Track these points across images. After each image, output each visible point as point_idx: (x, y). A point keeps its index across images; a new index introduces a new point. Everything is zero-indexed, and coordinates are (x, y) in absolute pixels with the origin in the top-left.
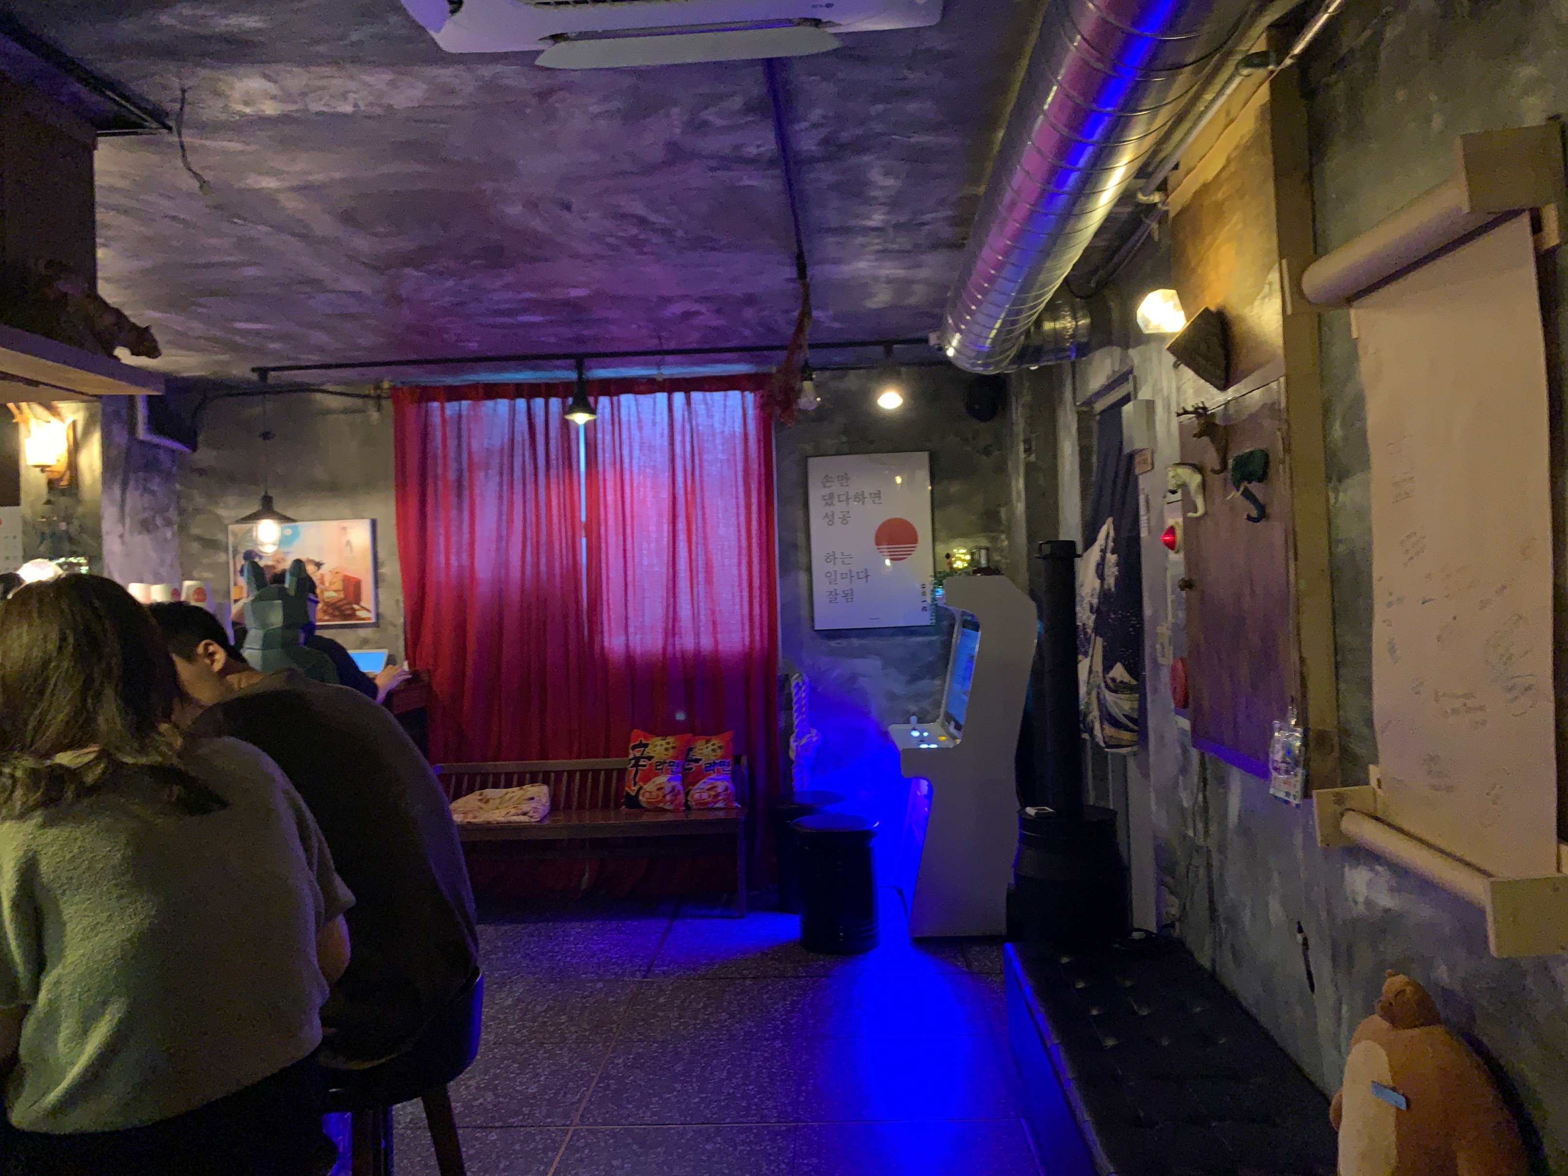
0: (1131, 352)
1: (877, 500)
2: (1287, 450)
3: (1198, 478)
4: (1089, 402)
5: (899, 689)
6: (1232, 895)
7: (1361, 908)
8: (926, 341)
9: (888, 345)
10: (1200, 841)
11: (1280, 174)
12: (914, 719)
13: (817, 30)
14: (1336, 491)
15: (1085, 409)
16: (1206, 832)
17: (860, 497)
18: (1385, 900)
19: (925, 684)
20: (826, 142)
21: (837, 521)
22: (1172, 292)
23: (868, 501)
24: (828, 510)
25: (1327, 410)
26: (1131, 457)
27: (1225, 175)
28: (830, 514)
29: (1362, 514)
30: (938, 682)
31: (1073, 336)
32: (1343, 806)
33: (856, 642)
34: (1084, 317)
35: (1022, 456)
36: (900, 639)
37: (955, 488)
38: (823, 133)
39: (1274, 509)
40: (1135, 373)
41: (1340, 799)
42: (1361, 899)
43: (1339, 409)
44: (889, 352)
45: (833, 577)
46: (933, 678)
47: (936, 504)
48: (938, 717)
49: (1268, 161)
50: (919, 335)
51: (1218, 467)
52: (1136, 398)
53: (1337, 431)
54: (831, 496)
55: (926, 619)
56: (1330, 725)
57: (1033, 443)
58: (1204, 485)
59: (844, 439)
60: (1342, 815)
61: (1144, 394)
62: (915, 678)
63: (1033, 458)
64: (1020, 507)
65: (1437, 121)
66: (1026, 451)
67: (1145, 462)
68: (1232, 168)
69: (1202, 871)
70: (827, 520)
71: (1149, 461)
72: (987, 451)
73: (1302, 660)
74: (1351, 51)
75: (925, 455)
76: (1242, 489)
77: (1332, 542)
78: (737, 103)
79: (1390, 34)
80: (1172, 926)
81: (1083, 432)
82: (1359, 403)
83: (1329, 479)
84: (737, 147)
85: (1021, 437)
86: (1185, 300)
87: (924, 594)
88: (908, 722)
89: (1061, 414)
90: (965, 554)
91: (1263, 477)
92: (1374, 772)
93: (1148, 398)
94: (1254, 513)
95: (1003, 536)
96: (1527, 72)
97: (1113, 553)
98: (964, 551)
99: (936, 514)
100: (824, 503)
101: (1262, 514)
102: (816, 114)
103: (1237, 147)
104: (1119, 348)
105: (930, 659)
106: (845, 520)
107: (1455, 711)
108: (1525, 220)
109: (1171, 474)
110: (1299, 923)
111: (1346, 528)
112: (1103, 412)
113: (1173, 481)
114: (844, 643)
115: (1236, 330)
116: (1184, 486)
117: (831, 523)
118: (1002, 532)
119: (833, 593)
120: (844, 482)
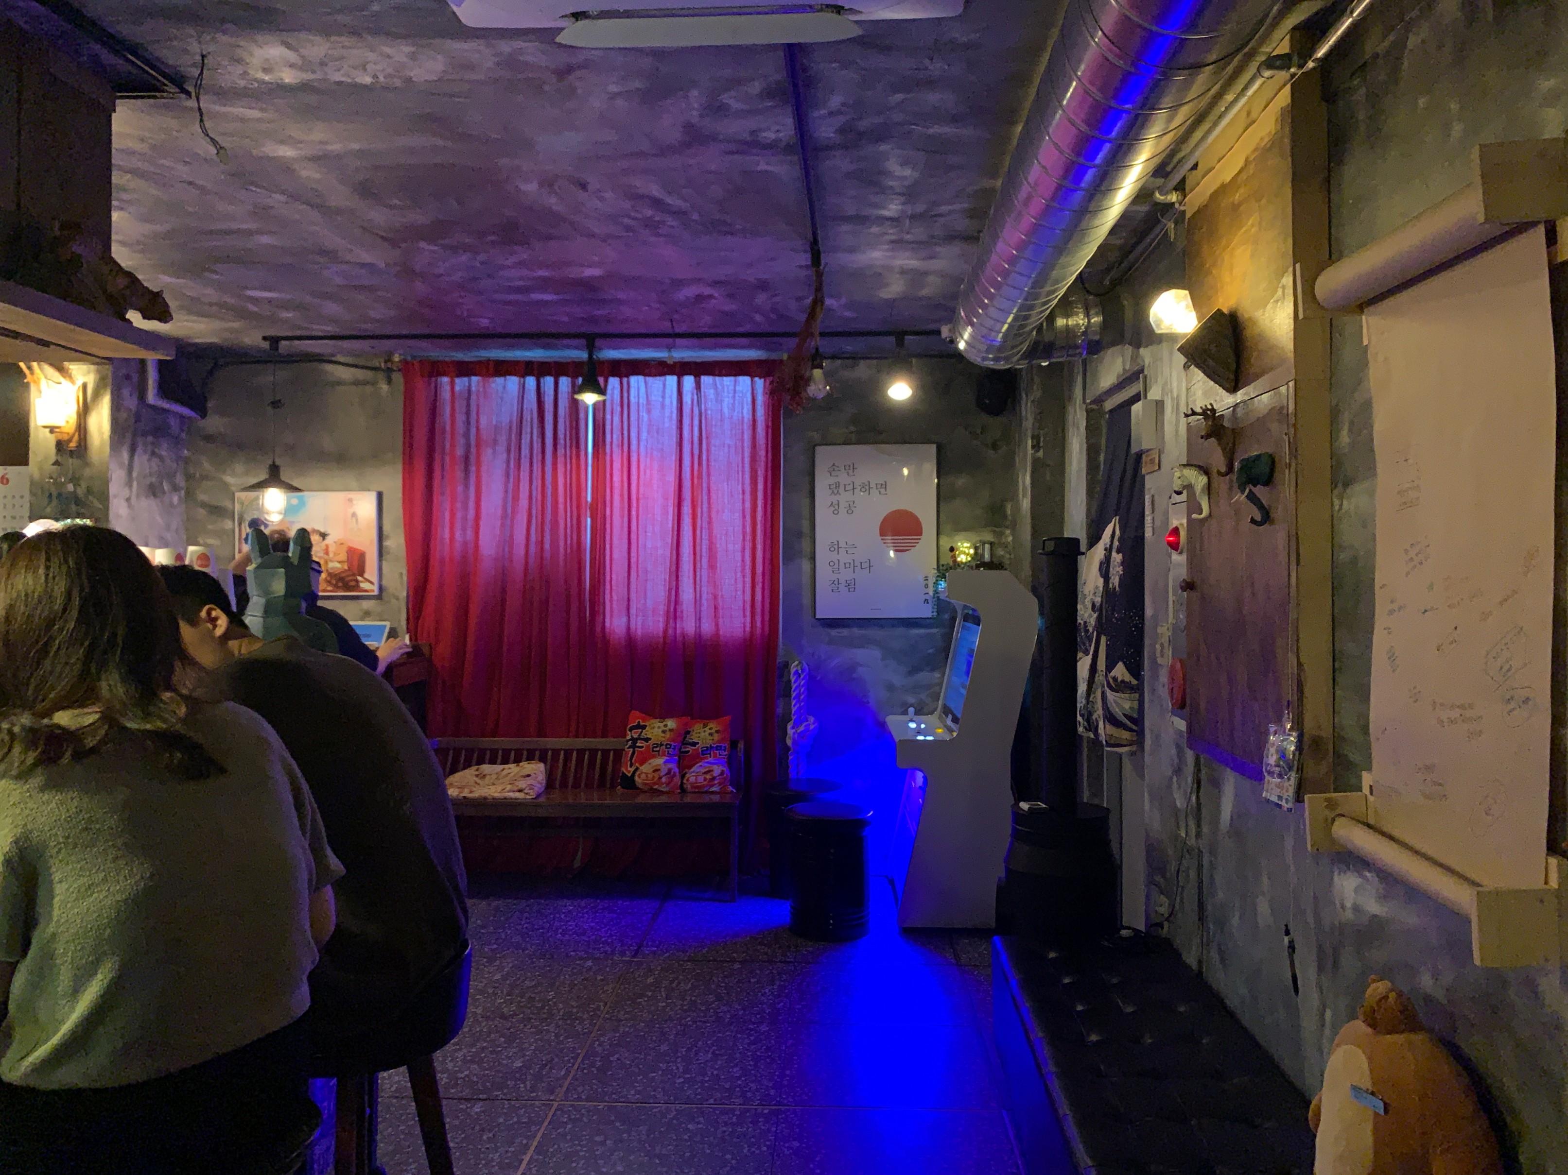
0: (1142, 351)
1: (883, 491)
2: (1294, 452)
3: (1202, 480)
4: (1099, 400)
5: (898, 680)
6: (1221, 895)
7: (1349, 915)
8: (938, 332)
9: (900, 335)
10: (1192, 842)
11: (1298, 180)
12: (911, 710)
13: (840, 17)
14: (1341, 498)
15: (1094, 407)
16: (1198, 835)
17: (866, 487)
18: (1373, 907)
19: (924, 676)
20: (841, 131)
21: (843, 510)
22: (1185, 293)
23: (874, 491)
24: (834, 499)
25: (1335, 414)
26: (1139, 456)
27: (1244, 176)
28: (835, 502)
29: (1367, 522)
30: (937, 675)
31: (1085, 333)
32: (1335, 813)
33: (856, 631)
34: (1097, 314)
35: (1030, 451)
36: (900, 630)
37: (961, 481)
38: (842, 120)
39: (1278, 514)
40: (1146, 373)
41: (1331, 805)
42: (1349, 905)
43: (1346, 417)
44: (900, 343)
45: (836, 566)
46: (933, 670)
47: (941, 497)
48: (935, 709)
49: (1286, 166)
50: (932, 327)
51: (1223, 469)
52: (1146, 397)
53: (1345, 438)
54: (837, 485)
55: (927, 612)
56: (1326, 732)
57: (1042, 439)
58: (1209, 488)
59: (852, 428)
60: (1333, 820)
61: (1154, 394)
62: (914, 670)
63: (1040, 454)
64: (1026, 504)
65: (1457, 129)
66: (1033, 447)
67: (1152, 461)
68: (1252, 169)
69: (1192, 874)
70: (832, 509)
71: (1157, 461)
72: (995, 446)
73: (1300, 665)
74: (1376, 56)
75: (933, 448)
76: (1247, 491)
77: (1334, 546)
78: (756, 87)
79: (1413, 41)
80: (1161, 926)
81: (1092, 430)
82: (1367, 407)
83: (1334, 484)
84: (753, 133)
85: (1029, 433)
86: (1197, 302)
87: (926, 586)
88: (905, 713)
89: (1070, 409)
90: (969, 548)
91: (1268, 480)
92: (1367, 779)
93: (1157, 398)
94: (1258, 518)
95: (1008, 532)
96: (1547, 84)
97: (1118, 552)
98: (968, 545)
99: (942, 507)
100: (831, 491)
101: (1266, 517)
102: (835, 101)
103: (1255, 150)
104: (1131, 348)
105: (931, 651)
106: (850, 510)
107: (1452, 721)
108: (1541, 230)
109: (1177, 474)
110: (1286, 926)
111: (1349, 534)
112: (1111, 411)
113: (1179, 482)
114: (845, 632)
115: (1248, 333)
116: (1189, 487)
117: (836, 512)
118: (1007, 527)
119: (836, 582)
120: (851, 472)
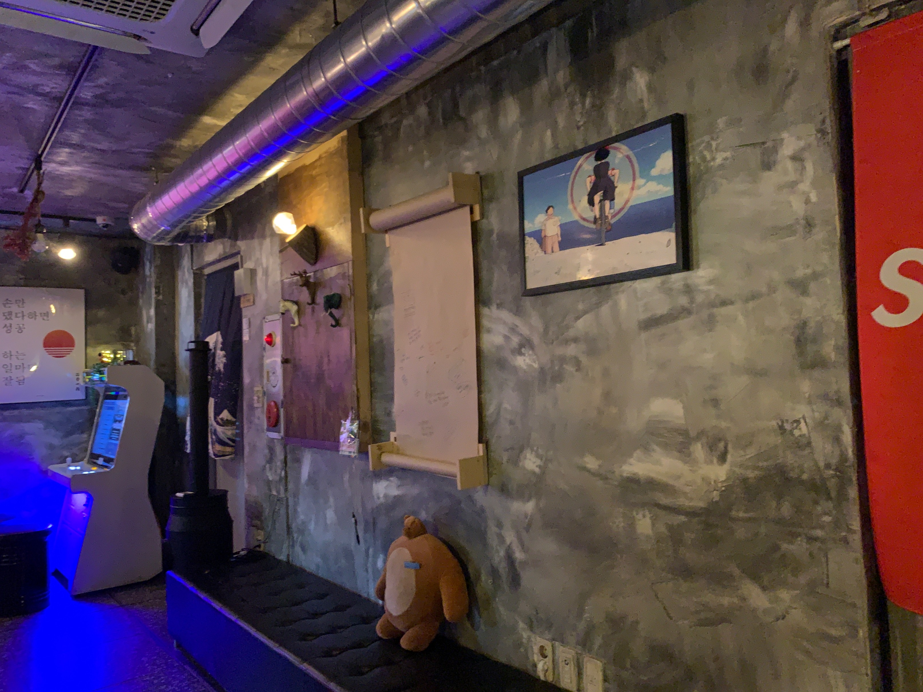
0: (239, 243)
1: (45, 318)
2: (353, 293)
3: (295, 308)
4: (202, 268)
5: (56, 442)
6: (302, 517)
7: (382, 500)
8: (94, 221)
9: (66, 219)
10: (282, 495)
11: (351, 170)
12: (69, 459)
13: (138, 41)
14: (374, 315)
15: (197, 272)
16: (286, 490)
17: (32, 316)
18: (395, 492)
19: (76, 437)
20: (96, 97)
21: (14, 330)
22: (290, 215)
23: (39, 318)
24: (8, 322)
25: (369, 277)
26: (239, 298)
27: (318, 163)
28: (8, 325)
29: (388, 323)
30: (85, 436)
31: (206, 230)
32: (381, 451)
33: (25, 412)
34: (213, 221)
35: (154, 296)
36: (58, 409)
37: (101, 313)
38: (99, 91)
39: (344, 321)
40: (242, 253)
41: (380, 448)
42: (381, 496)
43: (375, 278)
44: (67, 224)
45: (9, 368)
46: (82, 432)
47: (88, 323)
48: (85, 457)
49: (345, 163)
50: (90, 216)
51: (310, 302)
52: (242, 267)
53: (375, 287)
54: (10, 313)
55: (81, 396)
56: (369, 419)
57: (161, 289)
58: (299, 312)
59: (22, 276)
60: (381, 455)
61: (249, 265)
62: (69, 434)
63: (161, 297)
64: (151, 327)
65: (427, 164)
66: (156, 293)
67: (249, 300)
68: (323, 161)
69: (283, 511)
70: (5, 329)
71: (252, 300)
72: (123, 292)
73: (358, 390)
74: (386, 125)
75: (82, 292)
76: (329, 311)
77: (370, 337)
78: (56, 61)
79: (405, 122)
80: (259, 546)
81: (197, 284)
82: (388, 274)
83: (369, 308)
84: (37, 85)
85: (153, 285)
87: (78, 379)
88: (64, 461)
89: (180, 273)
90: (110, 354)
91: (338, 306)
92: (393, 435)
93: (251, 267)
94: (334, 323)
95: (132, 344)
96: (467, 153)
97: (222, 349)
98: (108, 352)
99: (88, 329)
100: (4, 317)
101: (337, 323)
102: (102, 81)
103: (326, 153)
104: (229, 241)
105: (80, 421)
106: (20, 330)
107: (435, 401)
108: (467, 209)
109: (282, 305)
110: (353, 513)
111: (379, 330)
112: (209, 275)
113: (283, 309)
114: (16, 412)
115: (323, 237)
116: (288, 311)
117: (9, 331)
118: (132, 341)
119: (9, 379)
120: (20, 304)
